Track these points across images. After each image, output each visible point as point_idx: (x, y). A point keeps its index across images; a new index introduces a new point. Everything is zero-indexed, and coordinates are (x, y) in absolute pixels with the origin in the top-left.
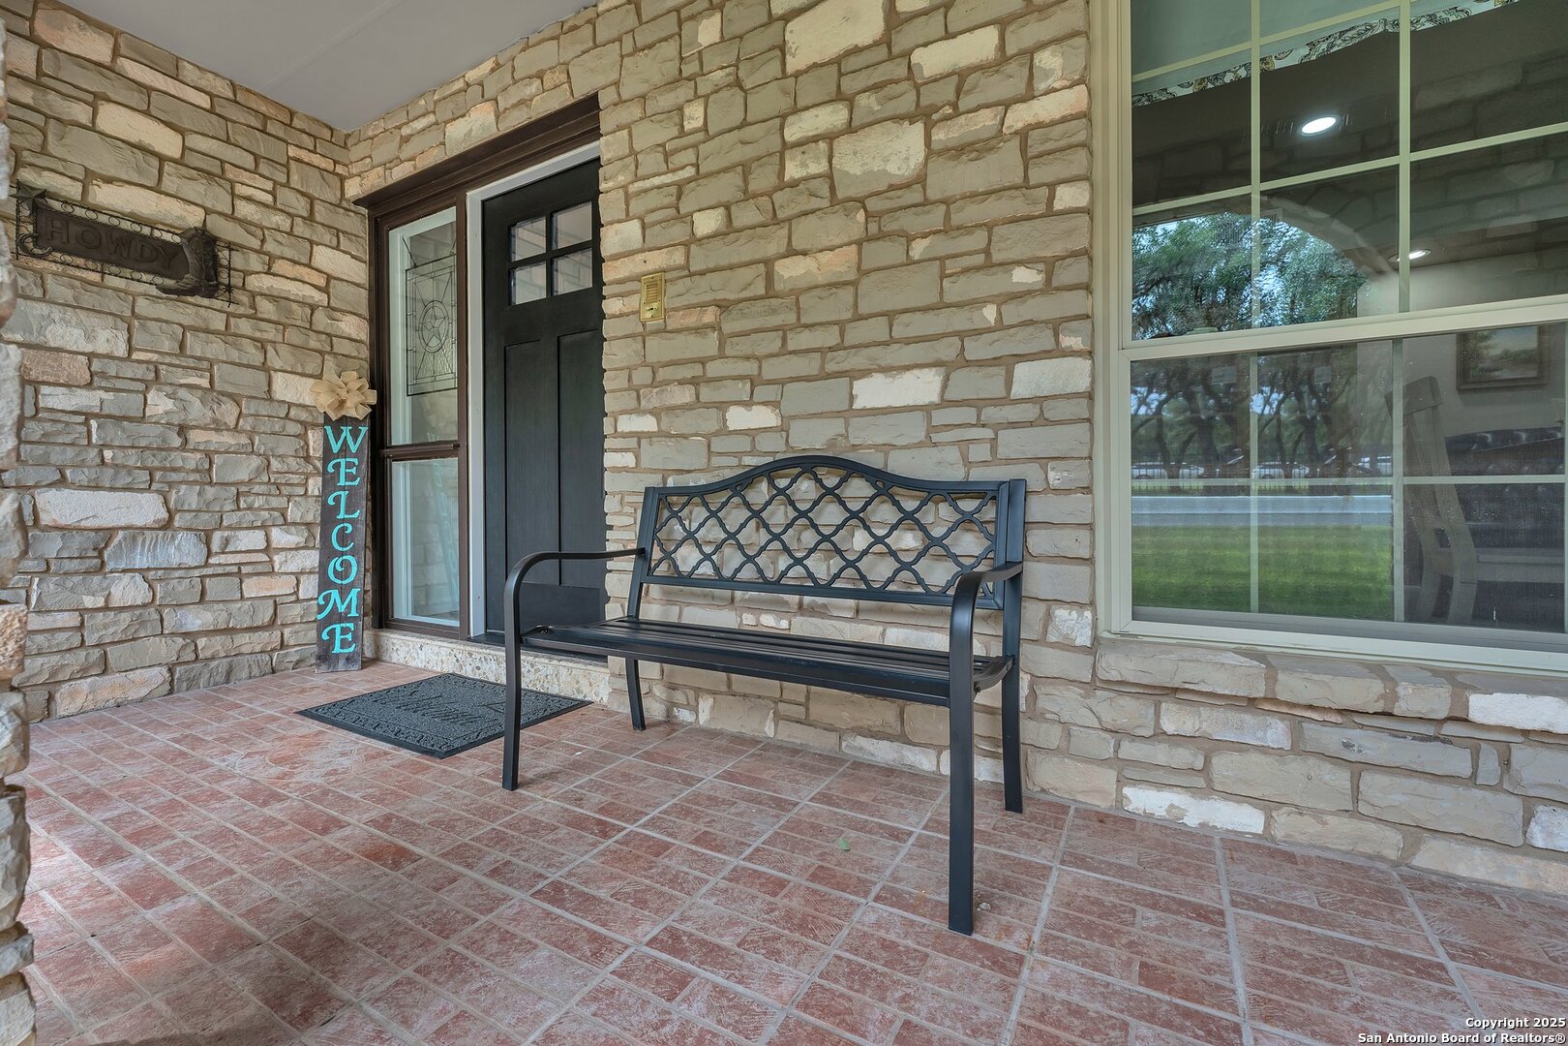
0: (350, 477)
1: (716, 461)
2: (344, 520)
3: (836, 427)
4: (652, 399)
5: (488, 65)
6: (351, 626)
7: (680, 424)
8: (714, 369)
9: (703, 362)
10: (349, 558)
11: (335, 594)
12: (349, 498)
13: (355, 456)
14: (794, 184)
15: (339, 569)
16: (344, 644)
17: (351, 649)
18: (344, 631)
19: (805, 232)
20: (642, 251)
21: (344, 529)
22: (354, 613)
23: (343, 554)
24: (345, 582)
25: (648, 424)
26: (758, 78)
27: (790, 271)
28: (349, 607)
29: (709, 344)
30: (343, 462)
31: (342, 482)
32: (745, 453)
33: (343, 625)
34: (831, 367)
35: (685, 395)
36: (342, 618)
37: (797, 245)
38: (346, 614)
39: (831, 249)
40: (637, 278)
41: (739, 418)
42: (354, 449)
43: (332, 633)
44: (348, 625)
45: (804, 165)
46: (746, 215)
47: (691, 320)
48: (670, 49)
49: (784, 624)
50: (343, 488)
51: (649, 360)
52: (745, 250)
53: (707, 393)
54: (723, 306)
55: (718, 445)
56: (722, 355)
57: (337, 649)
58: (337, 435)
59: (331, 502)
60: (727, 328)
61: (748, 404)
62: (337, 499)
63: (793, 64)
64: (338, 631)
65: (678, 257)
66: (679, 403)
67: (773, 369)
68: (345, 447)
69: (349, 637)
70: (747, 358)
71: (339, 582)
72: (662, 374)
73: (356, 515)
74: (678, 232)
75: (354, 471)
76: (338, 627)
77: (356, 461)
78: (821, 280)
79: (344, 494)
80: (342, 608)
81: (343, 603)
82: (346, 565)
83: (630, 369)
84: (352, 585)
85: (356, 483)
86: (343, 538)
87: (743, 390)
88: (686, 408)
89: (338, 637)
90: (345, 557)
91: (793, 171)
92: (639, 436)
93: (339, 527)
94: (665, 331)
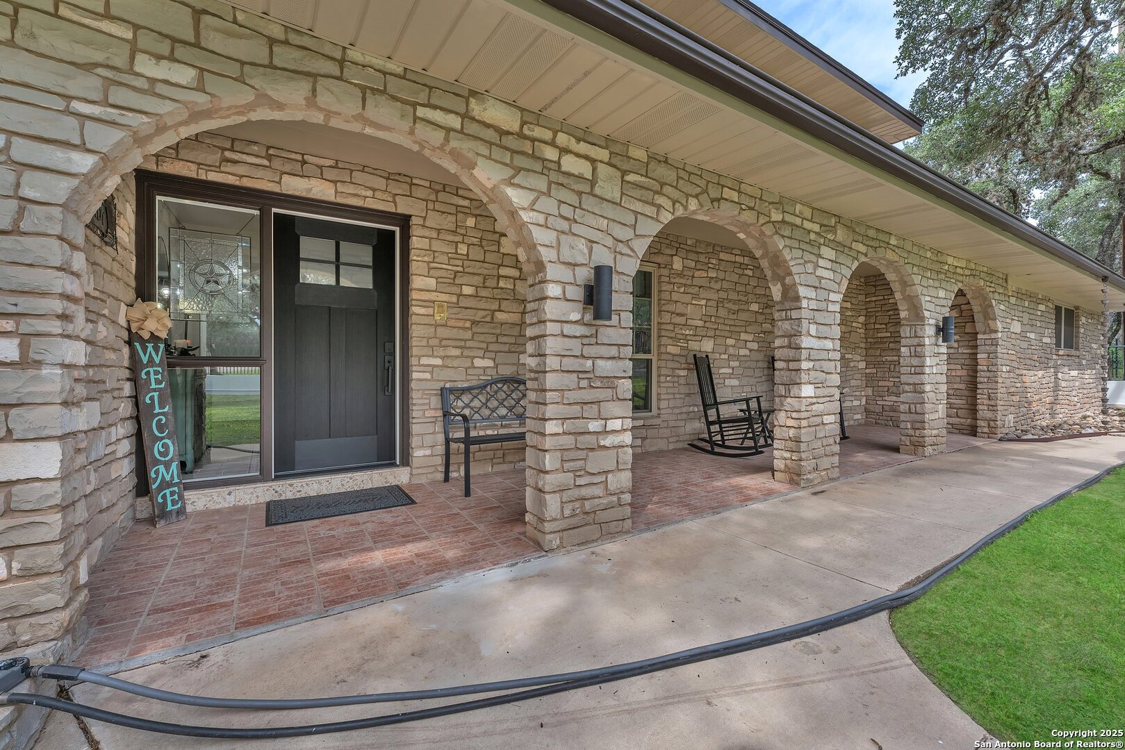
0: (158, 382)
1: (469, 377)
2: (159, 414)
3: (514, 368)
4: (441, 352)
5: (331, 163)
6: (176, 489)
7: (455, 363)
8: (469, 344)
9: (465, 340)
10: (166, 441)
11: (162, 468)
12: (160, 397)
13: (159, 365)
14: (502, 289)
15: (162, 450)
16: (174, 503)
17: (179, 505)
18: (172, 494)
19: (505, 305)
20: (435, 291)
21: (160, 420)
22: (176, 480)
23: (162, 438)
24: (167, 459)
25: (438, 362)
26: (490, 248)
27: (500, 316)
28: (172, 476)
29: (468, 335)
30: (151, 370)
31: (153, 386)
32: (481, 375)
33: (171, 489)
34: (513, 349)
35: (457, 352)
36: (169, 484)
37: (502, 308)
38: (171, 481)
39: (514, 313)
40: (434, 302)
41: (479, 363)
42: (157, 360)
43: (164, 497)
44: (174, 489)
45: (505, 284)
46: (483, 293)
47: (460, 324)
48: (452, 218)
49: (496, 432)
50: (155, 390)
51: (438, 335)
52: (482, 305)
53: (466, 353)
54: (474, 322)
55: (470, 371)
56: (472, 339)
57: (170, 507)
58: (145, 349)
59: (148, 401)
60: (474, 330)
61: (483, 358)
62: (152, 398)
63: (502, 250)
64: (168, 495)
65: (454, 299)
66: (454, 354)
67: (492, 347)
68: (151, 360)
69: (176, 497)
70: (483, 342)
71: (163, 459)
72: (444, 342)
73: (166, 410)
74: (455, 290)
75: (160, 376)
76: (168, 492)
77: (160, 369)
78: (509, 322)
79: (156, 394)
80: (168, 478)
81: (168, 474)
82: (165, 446)
83: (429, 338)
84: (172, 460)
85: (162, 386)
86: (161, 427)
87: (481, 353)
88: (457, 357)
89: (169, 499)
90: (164, 441)
91: (502, 284)
92: (434, 366)
93: (156, 419)
94: (446, 326)
